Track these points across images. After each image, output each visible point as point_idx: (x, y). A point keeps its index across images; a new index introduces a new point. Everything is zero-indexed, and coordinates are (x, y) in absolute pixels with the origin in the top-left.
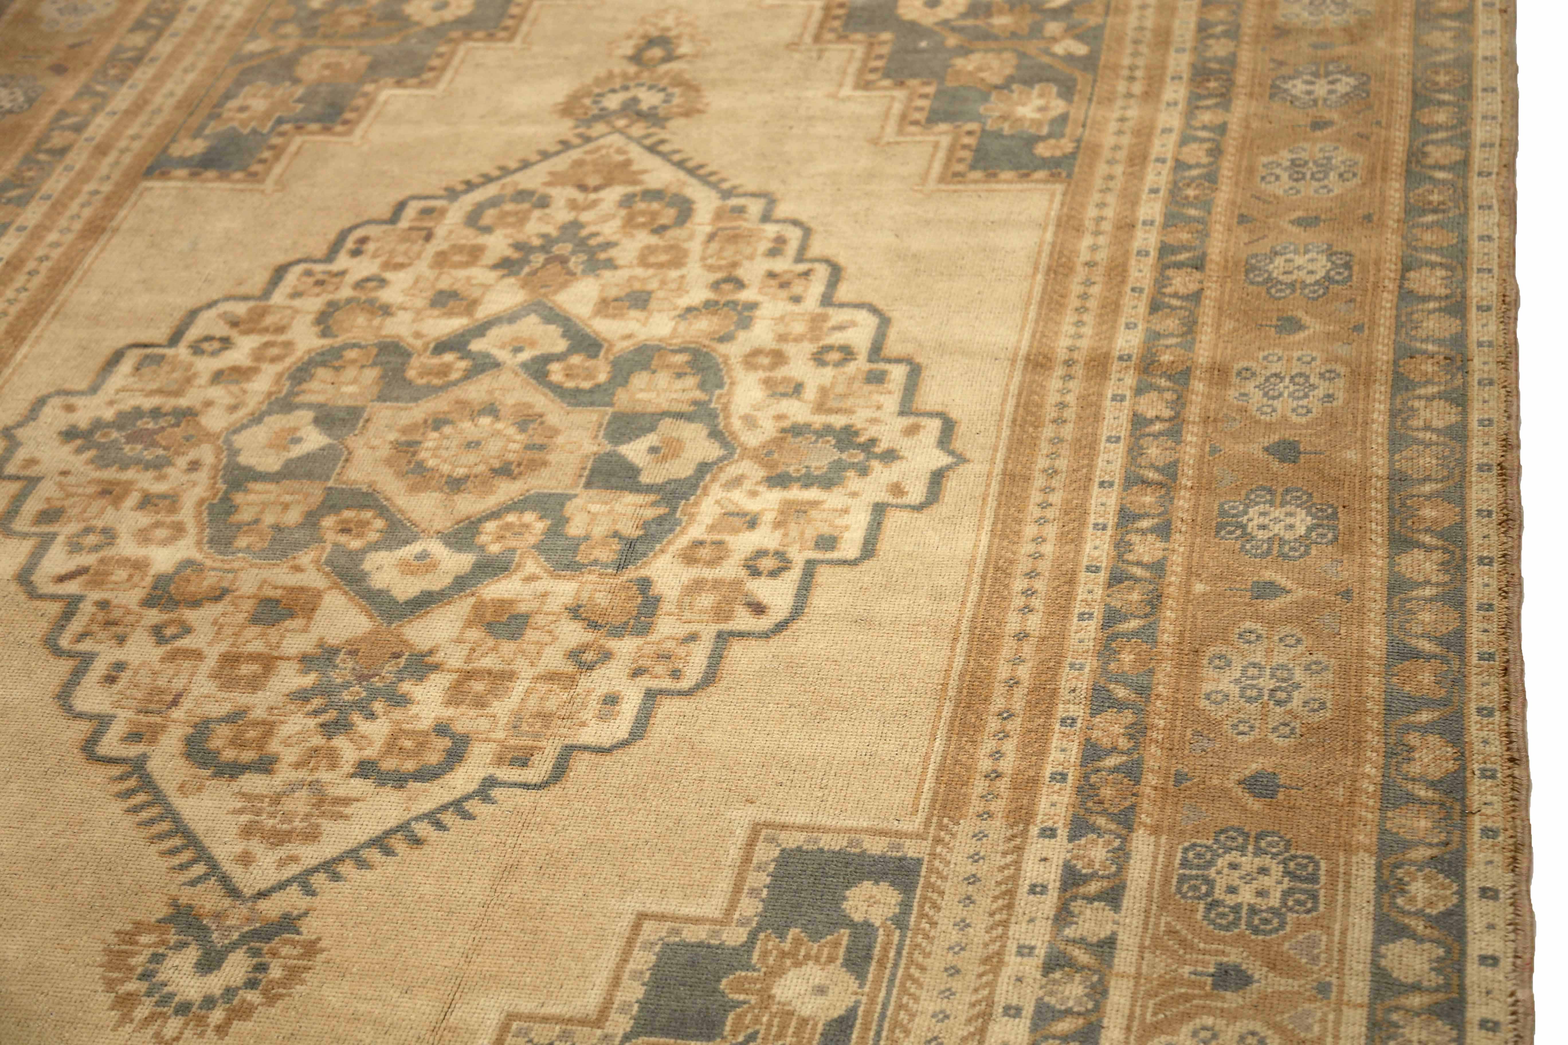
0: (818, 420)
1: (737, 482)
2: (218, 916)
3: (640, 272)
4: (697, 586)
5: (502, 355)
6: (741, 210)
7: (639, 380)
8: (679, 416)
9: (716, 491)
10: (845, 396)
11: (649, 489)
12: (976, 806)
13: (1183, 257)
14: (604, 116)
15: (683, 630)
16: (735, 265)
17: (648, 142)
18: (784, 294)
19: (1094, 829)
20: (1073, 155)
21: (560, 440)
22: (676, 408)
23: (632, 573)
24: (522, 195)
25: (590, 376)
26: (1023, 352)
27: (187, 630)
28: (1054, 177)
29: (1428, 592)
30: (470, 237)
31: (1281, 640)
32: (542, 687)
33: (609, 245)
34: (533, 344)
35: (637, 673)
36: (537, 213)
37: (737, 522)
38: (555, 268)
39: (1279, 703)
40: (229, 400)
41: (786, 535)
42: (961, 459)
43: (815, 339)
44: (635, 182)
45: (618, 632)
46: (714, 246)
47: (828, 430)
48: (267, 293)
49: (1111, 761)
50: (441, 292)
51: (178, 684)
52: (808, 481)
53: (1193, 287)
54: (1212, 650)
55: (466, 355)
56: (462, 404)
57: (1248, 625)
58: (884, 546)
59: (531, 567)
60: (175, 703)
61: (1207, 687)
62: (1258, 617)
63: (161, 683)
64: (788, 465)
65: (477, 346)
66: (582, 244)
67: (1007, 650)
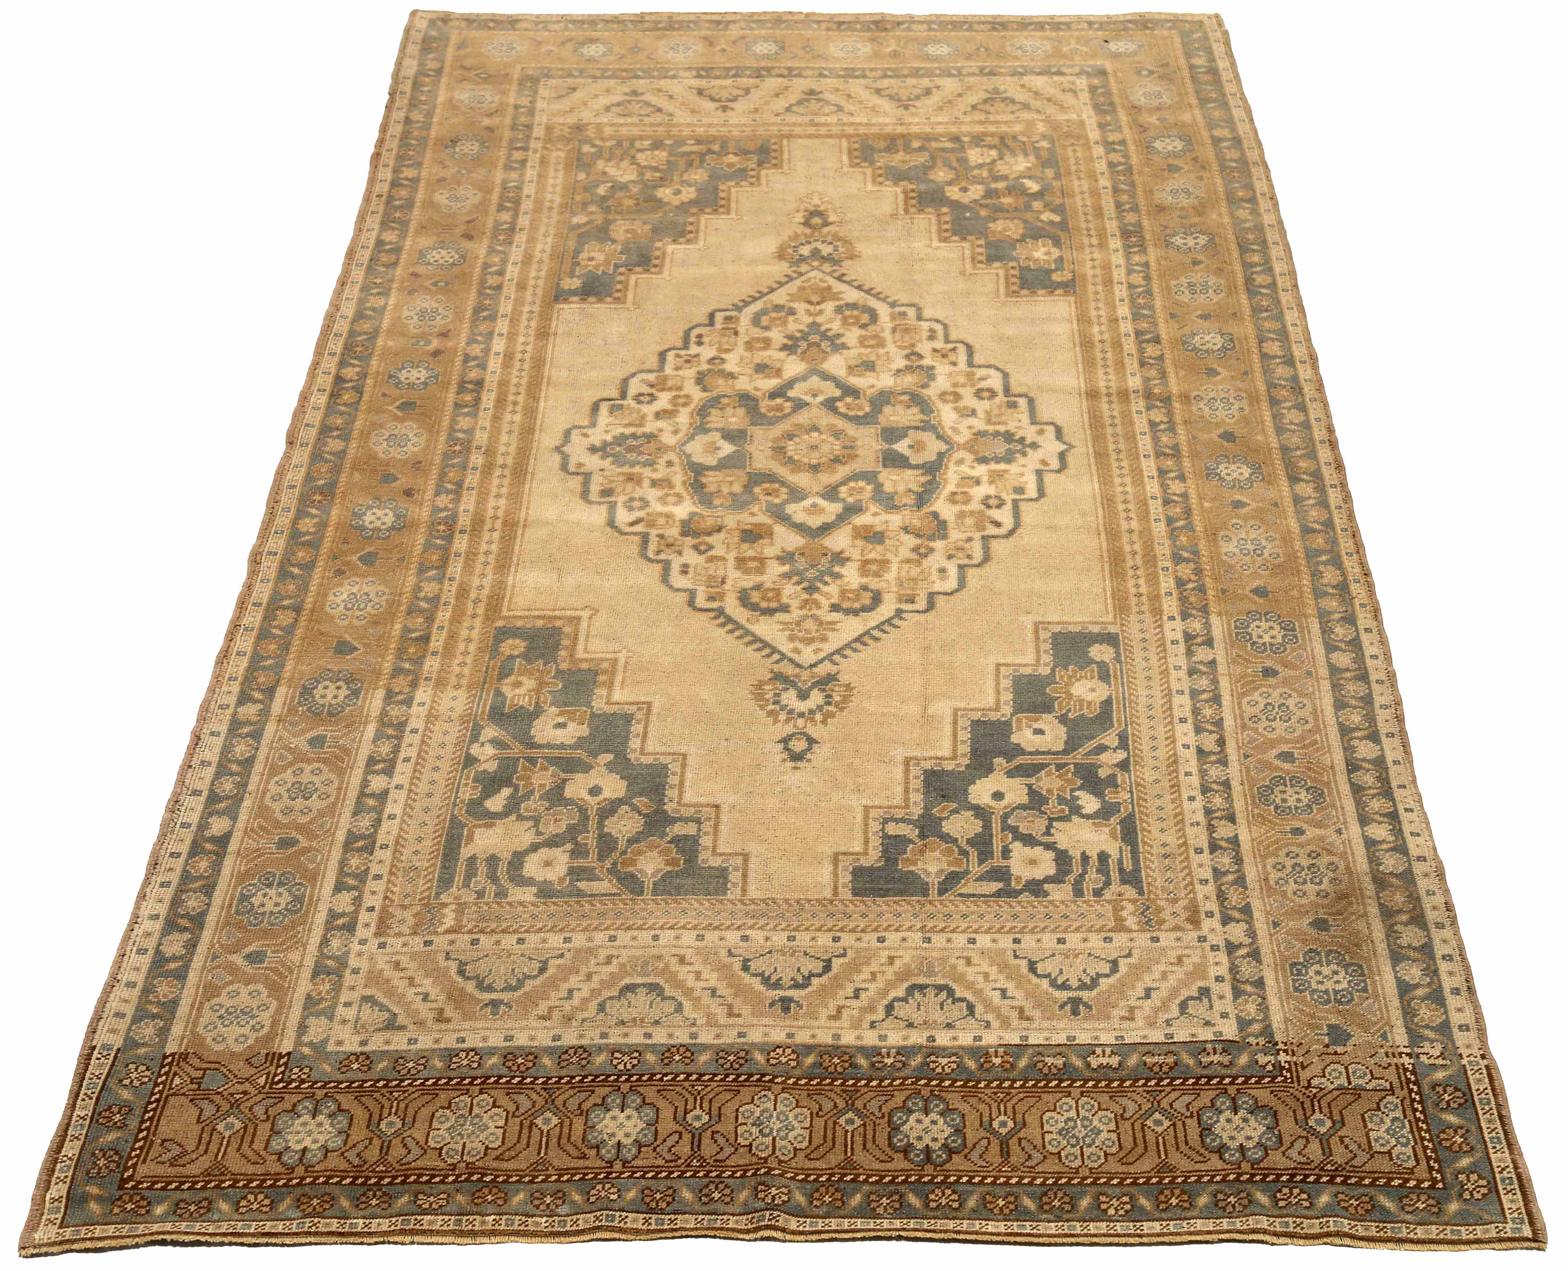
0: (991, 428)
1: (961, 462)
2: (796, 676)
3: (862, 350)
4: (962, 515)
5: (808, 399)
6: (904, 314)
7: (887, 410)
8: (917, 428)
9: (952, 468)
10: (1000, 415)
11: (917, 467)
12: (1135, 609)
13: (1147, 337)
14: (803, 259)
15: (964, 536)
16: (913, 345)
17: (836, 275)
18: (945, 361)
20: (1073, 280)
21: (859, 443)
22: (913, 424)
23: (926, 509)
24: (778, 308)
25: (860, 408)
26: (1083, 390)
27: (711, 547)
28: (1067, 293)
29: (1312, 502)
30: (758, 333)
31: (1251, 527)
32: (906, 566)
33: (839, 336)
34: (822, 392)
35: (950, 557)
36: (791, 318)
37: (970, 482)
38: (814, 350)
39: (1258, 555)
40: (670, 428)
41: (997, 488)
42: (1071, 446)
43: (973, 385)
44: (839, 299)
45: (931, 539)
46: (898, 335)
47: (997, 434)
48: (661, 368)
49: (1190, 586)
50: (758, 365)
51: (721, 573)
52: (998, 460)
53: (1158, 353)
54: (1222, 533)
55: (788, 399)
56: (800, 426)
57: (1234, 521)
58: (1048, 490)
59: (873, 508)
60: (723, 582)
61: (1224, 550)
62: (1238, 517)
63: (711, 572)
64: (984, 452)
65: (791, 394)
66: (824, 335)
67: (1125, 538)
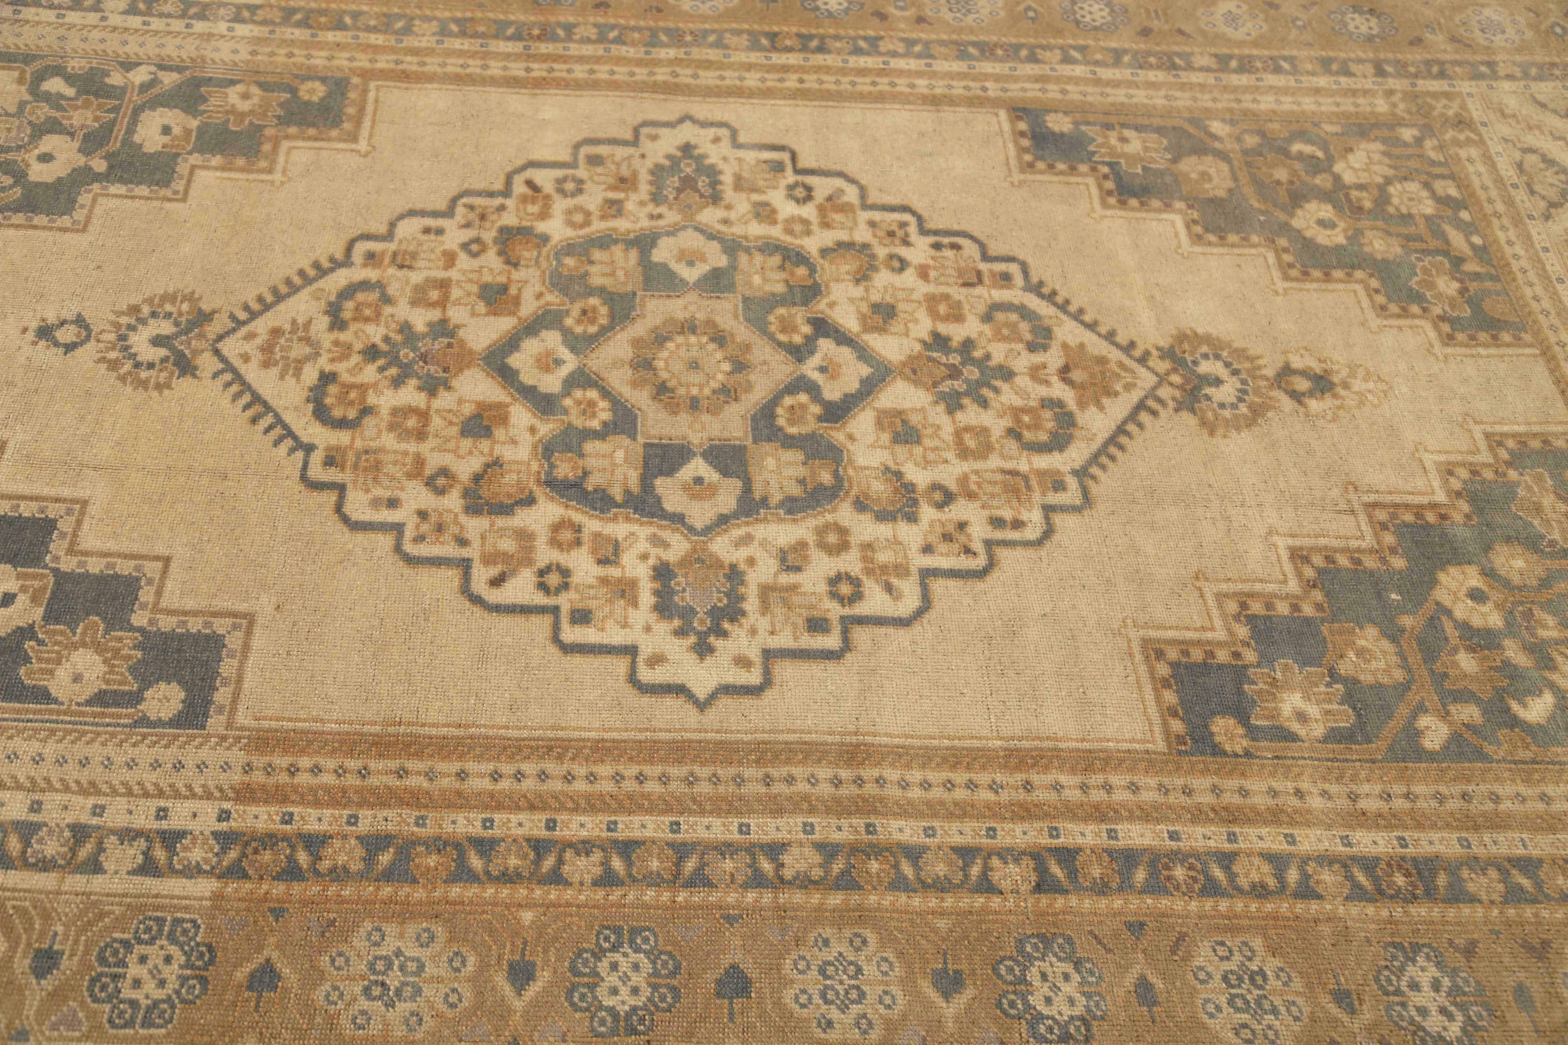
0: (750, 590)
1: (660, 543)
4: (524, 536)
5: (814, 361)
7: (792, 456)
8: (747, 491)
9: (646, 531)
10: (786, 605)
11: (647, 486)
12: (260, 760)
15: (472, 534)
18: (935, 540)
19: (225, 849)
21: (705, 417)
22: (757, 486)
23: (541, 492)
25: (793, 422)
31: (454, 990)
32: (409, 460)
33: (983, 402)
34: (832, 377)
35: (423, 514)
36: (1019, 348)
37: (608, 551)
39: (367, 991)
40: (734, 217)
41: (591, 587)
42: (704, 705)
43: (867, 572)
45: (470, 494)
47: (737, 598)
49: (303, 857)
50: (893, 307)
51: (420, 264)
52: (664, 593)
54: (440, 931)
55: (811, 339)
56: (747, 348)
57: (472, 960)
58: (578, 660)
59: (547, 428)
60: (403, 267)
61: (390, 929)
62: (483, 967)
63: (423, 256)
64: (686, 576)
65: (825, 342)
66: (981, 384)
67: (444, 766)
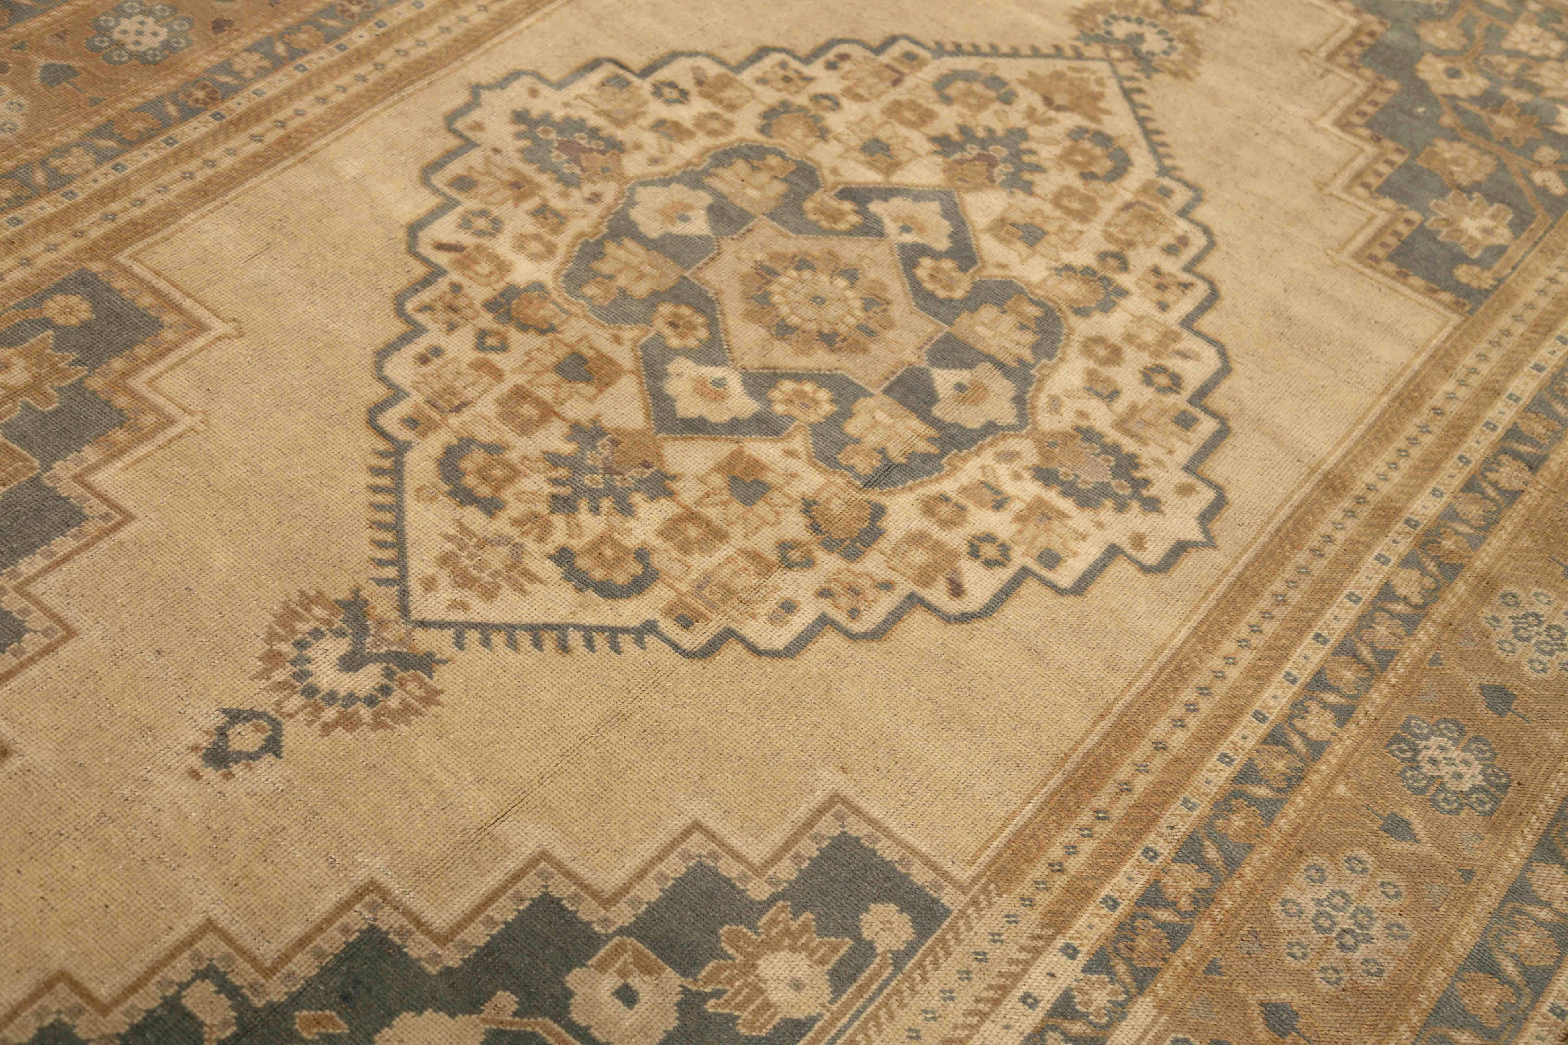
0: (1113, 435)
1: (1009, 457)
2: (381, 623)
3: (1048, 208)
4: (918, 539)
5: (891, 227)
6: (1167, 193)
7: (988, 313)
8: (1000, 365)
9: (987, 457)
10: (1148, 424)
11: (934, 422)
12: (1025, 888)
13: (1523, 449)
14: (1106, 40)
15: (883, 574)
16: (1131, 244)
17: (1128, 84)
18: (1156, 295)
19: (1110, 971)
20: (1487, 293)
21: (890, 335)
22: (1001, 356)
23: (874, 496)
24: (995, 81)
25: (949, 287)
26: (1325, 467)
27: (504, 347)
28: (1457, 306)
29: (1544, 914)
30: (929, 99)
31: (1383, 884)
32: (742, 562)
33: (1038, 168)
34: (921, 229)
35: (824, 593)
36: (997, 106)
37: (988, 495)
38: (980, 166)
39: (1343, 947)
40: (654, 152)
41: (1020, 532)
42: (1210, 542)
43: (1157, 354)
44: (1093, 119)
45: (830, 545)
46: (1125, 217)
47: (1114, 449)
48: (740, 68)
49: (1163, 915)
50: (877, 140)
51: (470, 394)
52: (1069, 490)
53: (1516, 485)
54: (1316, 859)
55: (862, 211)
56: (832, 255)
57: (1362, 853)
58: (1096, 590)
59: (798, 443)
60: (458, 409)
61: (1290, 893)
62: (1375, 850)
63: (459, 385)
64: (1062, 465)
65: (875, 207)
66: (1016, 156)
67: (1139, 753)
